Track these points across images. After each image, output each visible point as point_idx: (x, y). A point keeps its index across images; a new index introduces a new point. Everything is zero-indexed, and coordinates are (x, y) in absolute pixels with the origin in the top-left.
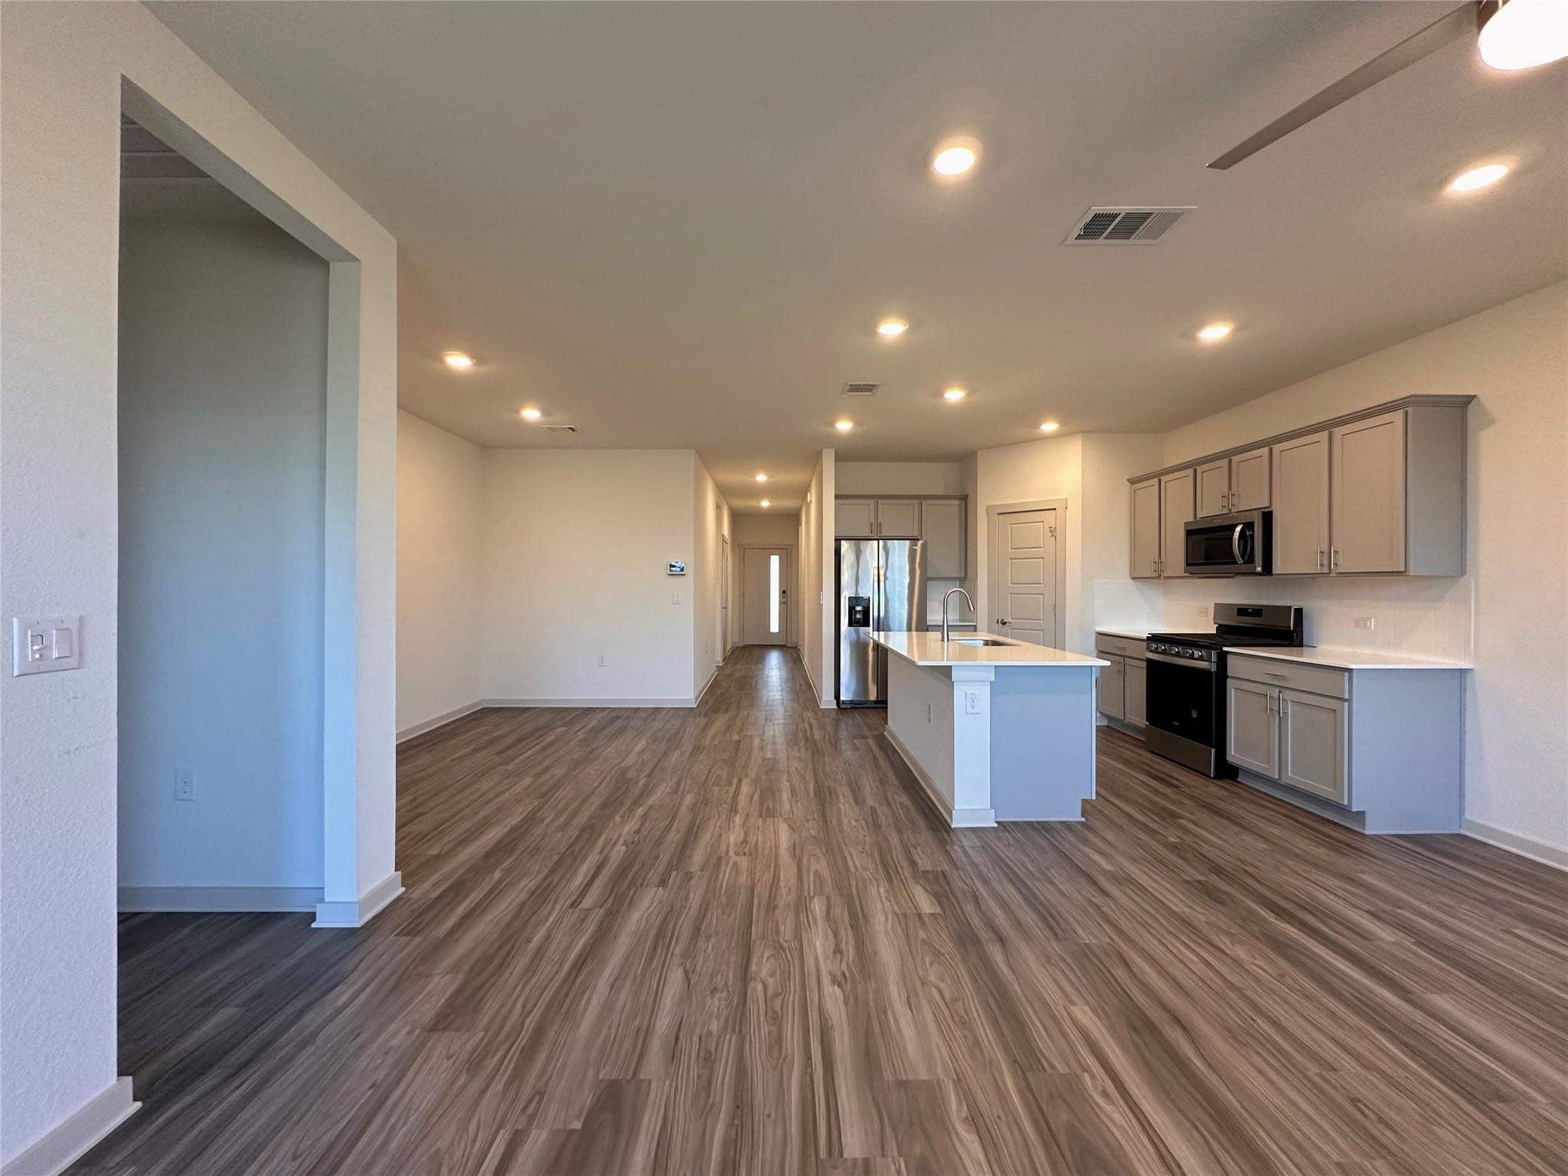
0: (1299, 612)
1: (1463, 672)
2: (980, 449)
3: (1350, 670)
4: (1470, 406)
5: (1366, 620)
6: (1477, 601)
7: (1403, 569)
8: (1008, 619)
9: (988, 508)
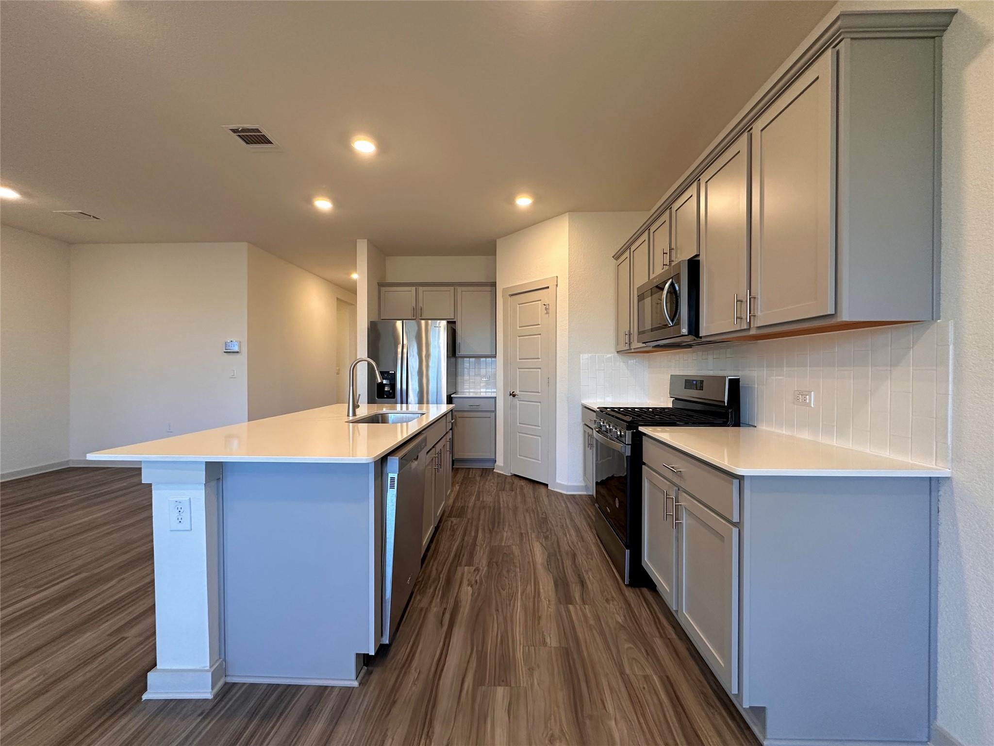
0: (735, 384)
1: (933, 484)
2: (499, 237)
3: (741, 478)
4: (947, 36)
5: (804, 394)
6: (958, 365)
7: (831, 311)
8: (517, 392)
9: (504, 290)
